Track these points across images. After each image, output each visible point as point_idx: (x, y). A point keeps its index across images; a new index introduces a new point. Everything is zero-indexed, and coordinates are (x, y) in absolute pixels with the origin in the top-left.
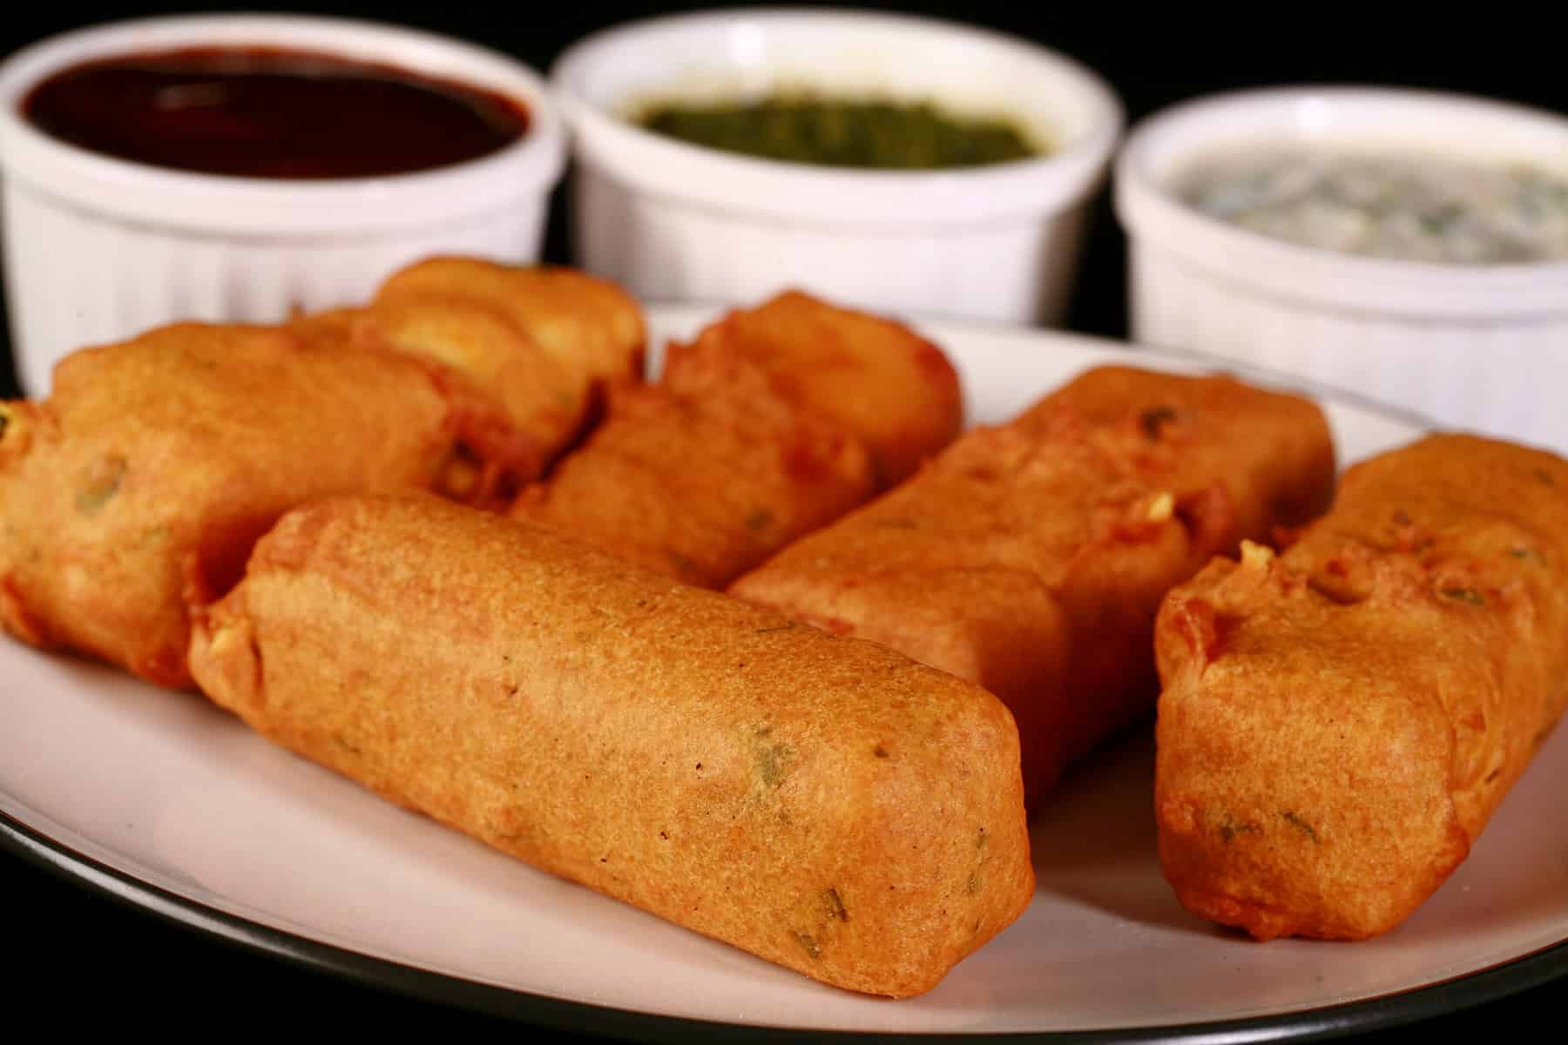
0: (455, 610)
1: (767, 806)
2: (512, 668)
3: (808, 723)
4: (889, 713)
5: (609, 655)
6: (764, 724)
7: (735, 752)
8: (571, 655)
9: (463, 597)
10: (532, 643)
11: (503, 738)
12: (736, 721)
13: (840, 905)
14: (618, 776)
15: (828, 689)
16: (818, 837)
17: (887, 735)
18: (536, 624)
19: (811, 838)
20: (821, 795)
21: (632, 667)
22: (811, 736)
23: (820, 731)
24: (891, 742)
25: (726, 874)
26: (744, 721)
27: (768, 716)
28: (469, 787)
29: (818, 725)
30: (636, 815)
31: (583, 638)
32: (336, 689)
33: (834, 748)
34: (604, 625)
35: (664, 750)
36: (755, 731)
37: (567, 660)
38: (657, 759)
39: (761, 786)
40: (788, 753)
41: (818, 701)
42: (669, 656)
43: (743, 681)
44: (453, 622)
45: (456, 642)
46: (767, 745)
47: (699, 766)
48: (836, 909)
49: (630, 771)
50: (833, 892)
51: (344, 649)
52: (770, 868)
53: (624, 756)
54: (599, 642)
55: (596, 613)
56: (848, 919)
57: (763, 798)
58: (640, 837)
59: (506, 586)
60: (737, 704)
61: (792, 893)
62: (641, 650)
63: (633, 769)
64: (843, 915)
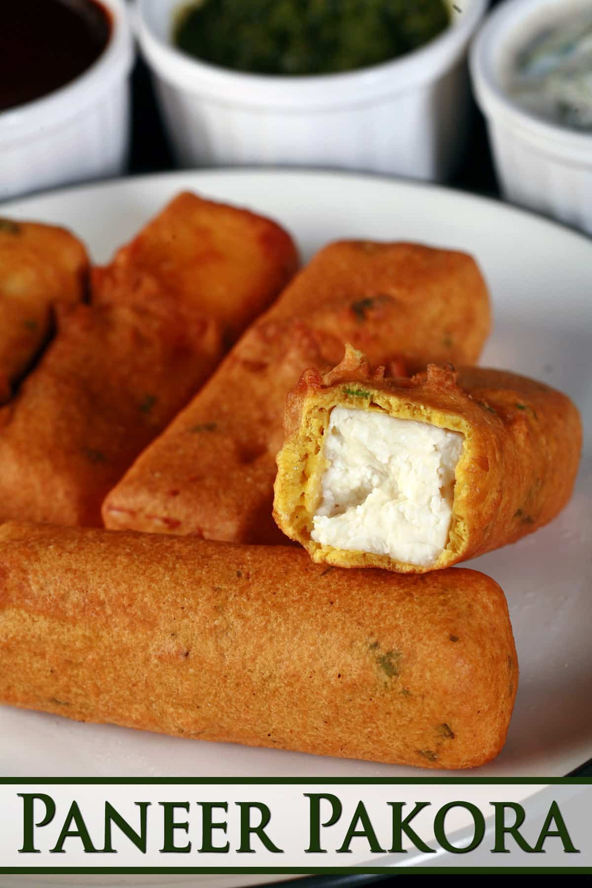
0: (125, 612)
1: (393, 689)
2: (181, 640)
3: (400, 632)
4: (444, 610)
5: (240, 616)
6: (372, 640)
7: (361, 662)
8: (216, 622)
9: (125, 602)
10: (186, 621)
11: (186, 683)
12: (352, 642)
13: (450, 731)
14: (277, 690)
15: (397, 605)
16: (432, 698)
17: (452, 625)
18: (183, 608)
19: (426, 700)
20: (428, 675)
21: (261, 622)
22: (407, 640)
23: (411, 636)
24: (455, 629)
25: (366, 731)
26: (358, 642)
27: (372, 634)
28: (163, 713)
29: (407, 631)
30: (295, 709)
31: (218, 610)
32: (49, 674)
33: (425, 644)
34: (227, 598)
35: (308, 669)
36: (369, 645)
37: (216, 626)
38: (305, 676)
39: (387, 678)
40: (398, 655)
41: (398, 616)
42: (280, 608)
43: (339, 614)
44: (127, 620)
45: (133, 632)
46: (381, 652)
47: (339, 676)
48: (447, 733)
49: (287, 685)
50: (445, 725)
51: (50, 650)
52: (401, 722)
53: (280, 678)
54: (231, 610)
55: (217, 590)
56: (455, 737)
57: (389, 684)
58: (300, 721)
59: (149, 587)
60: (346, 630)
61: (418, 732)
62: (260, 608)
63: (290, 684)
64: (452, 735)
